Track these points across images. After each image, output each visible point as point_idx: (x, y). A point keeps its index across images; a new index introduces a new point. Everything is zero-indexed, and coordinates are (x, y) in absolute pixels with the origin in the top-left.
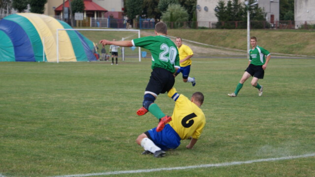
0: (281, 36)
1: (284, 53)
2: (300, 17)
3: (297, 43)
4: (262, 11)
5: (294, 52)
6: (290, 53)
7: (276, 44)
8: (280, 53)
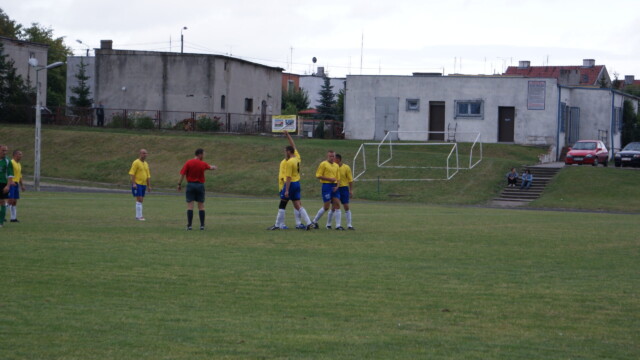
0: (75, 142)
1: (89, 179)
2: (106, 100)
3: (115, 158)
4: (25, 84)
5: (110, 177)
6: (103, 181)
7: (66, 159)
8: (80, 178)
